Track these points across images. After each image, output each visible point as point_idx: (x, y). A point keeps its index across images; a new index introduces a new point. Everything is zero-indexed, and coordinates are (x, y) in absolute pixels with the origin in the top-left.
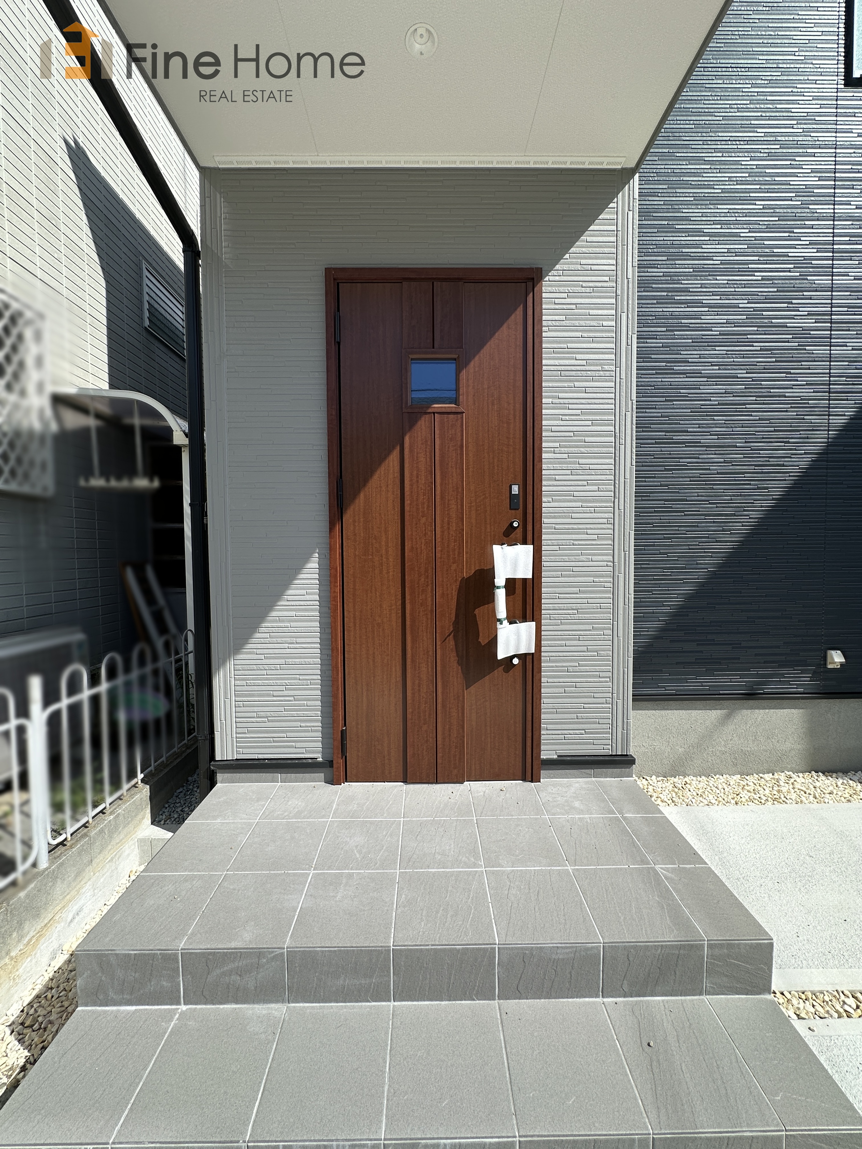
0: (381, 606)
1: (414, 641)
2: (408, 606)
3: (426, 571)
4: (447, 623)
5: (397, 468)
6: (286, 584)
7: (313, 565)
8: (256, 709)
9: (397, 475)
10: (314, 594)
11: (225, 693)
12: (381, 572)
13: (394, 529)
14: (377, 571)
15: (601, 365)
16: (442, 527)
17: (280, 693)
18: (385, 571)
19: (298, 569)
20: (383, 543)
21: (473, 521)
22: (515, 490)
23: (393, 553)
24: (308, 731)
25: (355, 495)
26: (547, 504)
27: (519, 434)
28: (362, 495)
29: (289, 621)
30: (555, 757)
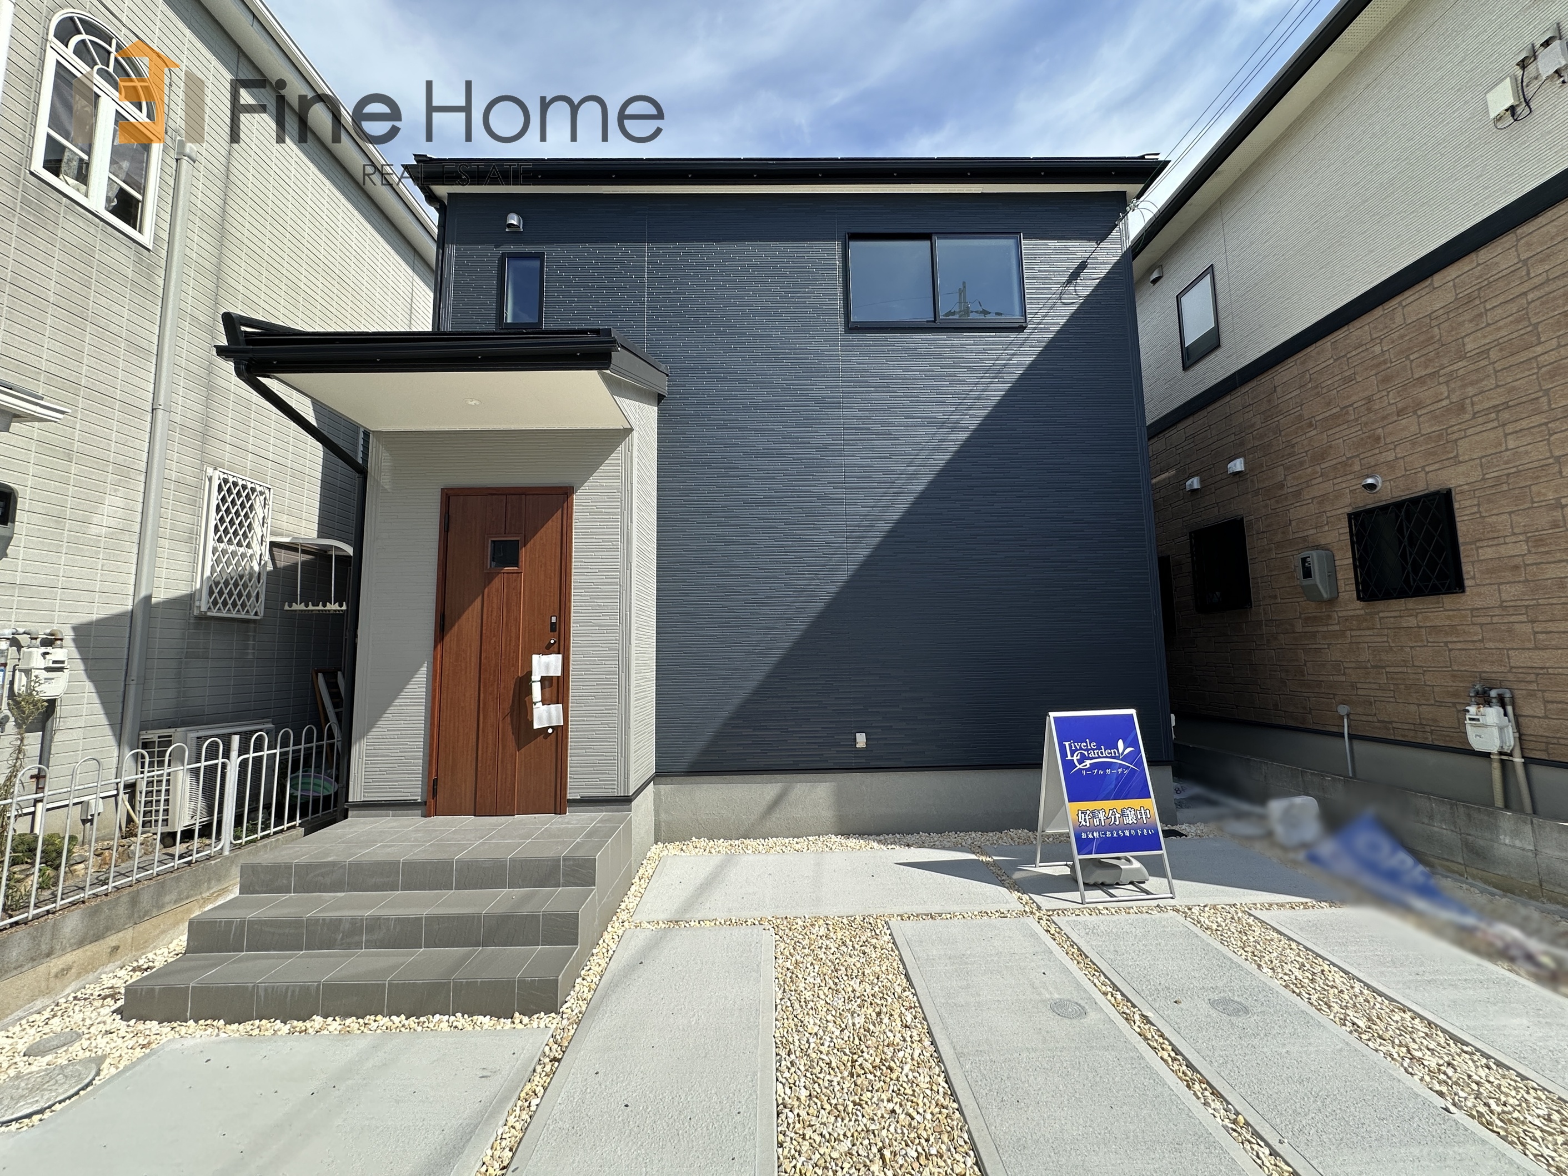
0: (465, 695)
1: (485, 718)
2: (482, 695)
3: (495, 671)
4: (507, 705)
5: (480, 607)
6: (407, 682)
7: (424, 669)
8: (378, 766)
9: (480, 611)
10: (423, 687)
11: (359, 755)
12: (466, 672)
13: (476, 645)
14: (463, 673)
15: (611, 542)
16: (506, 644)
17: (396, 755)
18: (468, 672)
19: (416, 671)
20: (468, 654)
21: (527, 639)
22: (554, 619)
23: (474, 660)
24: (412, 781)
25: (452, 625)
26: (574, 628)
27: (557, 585)
28: (457, 624)
29: (405, 706)
30: (579, 797)
